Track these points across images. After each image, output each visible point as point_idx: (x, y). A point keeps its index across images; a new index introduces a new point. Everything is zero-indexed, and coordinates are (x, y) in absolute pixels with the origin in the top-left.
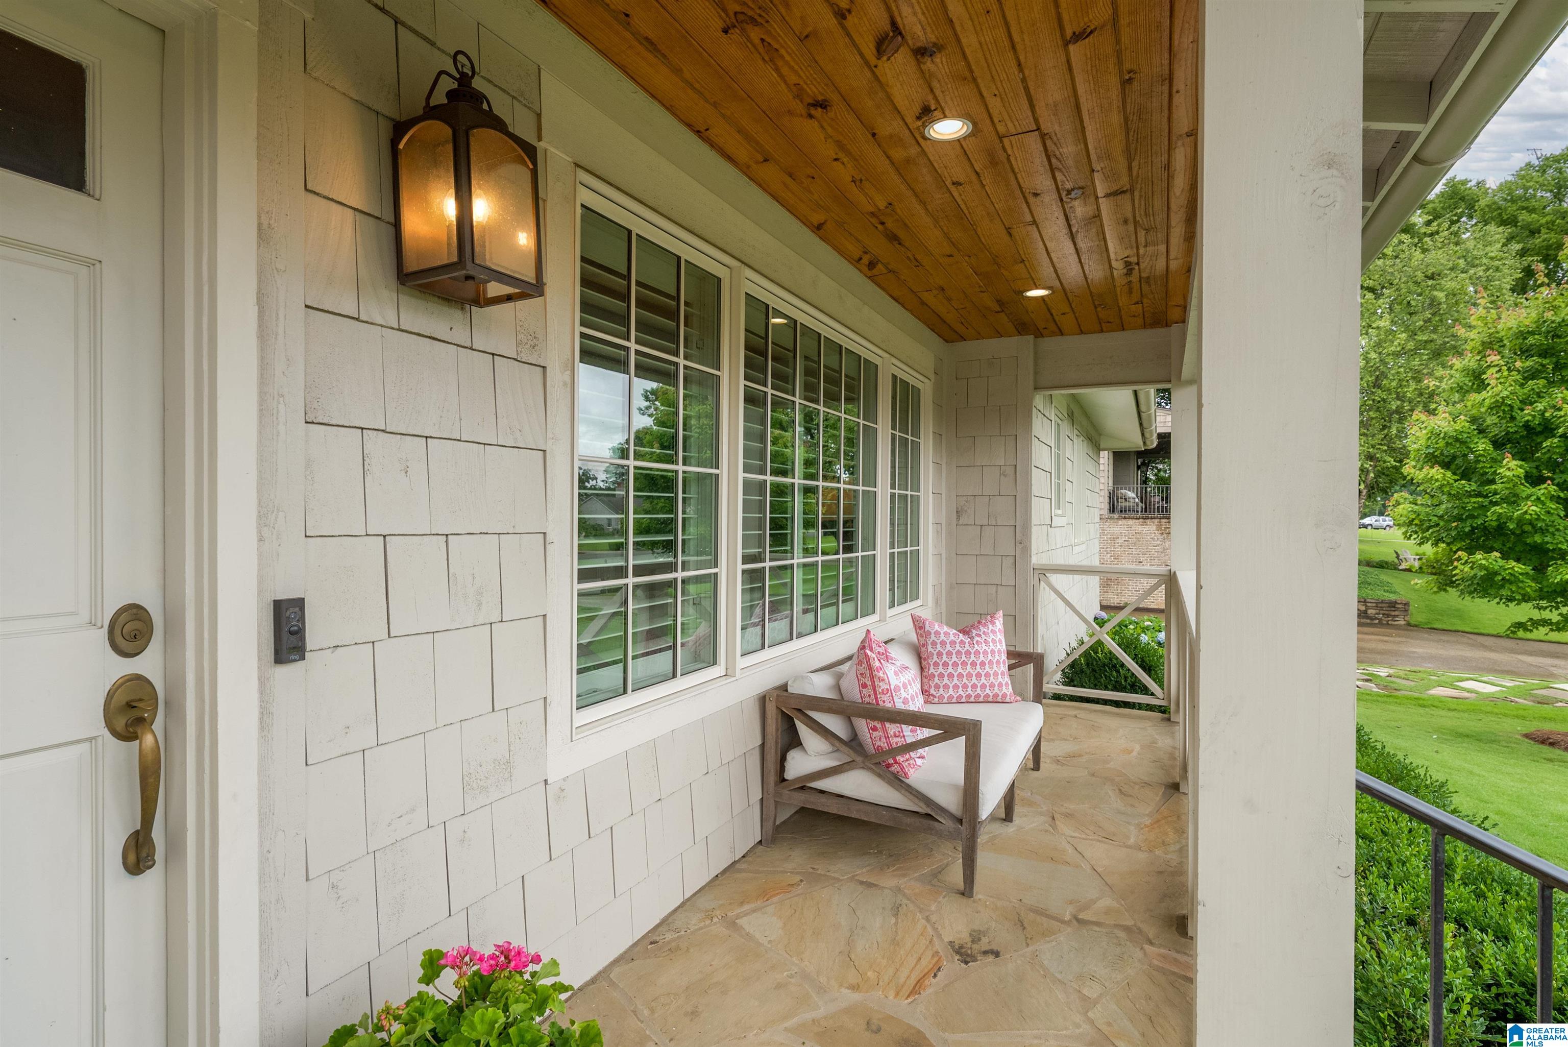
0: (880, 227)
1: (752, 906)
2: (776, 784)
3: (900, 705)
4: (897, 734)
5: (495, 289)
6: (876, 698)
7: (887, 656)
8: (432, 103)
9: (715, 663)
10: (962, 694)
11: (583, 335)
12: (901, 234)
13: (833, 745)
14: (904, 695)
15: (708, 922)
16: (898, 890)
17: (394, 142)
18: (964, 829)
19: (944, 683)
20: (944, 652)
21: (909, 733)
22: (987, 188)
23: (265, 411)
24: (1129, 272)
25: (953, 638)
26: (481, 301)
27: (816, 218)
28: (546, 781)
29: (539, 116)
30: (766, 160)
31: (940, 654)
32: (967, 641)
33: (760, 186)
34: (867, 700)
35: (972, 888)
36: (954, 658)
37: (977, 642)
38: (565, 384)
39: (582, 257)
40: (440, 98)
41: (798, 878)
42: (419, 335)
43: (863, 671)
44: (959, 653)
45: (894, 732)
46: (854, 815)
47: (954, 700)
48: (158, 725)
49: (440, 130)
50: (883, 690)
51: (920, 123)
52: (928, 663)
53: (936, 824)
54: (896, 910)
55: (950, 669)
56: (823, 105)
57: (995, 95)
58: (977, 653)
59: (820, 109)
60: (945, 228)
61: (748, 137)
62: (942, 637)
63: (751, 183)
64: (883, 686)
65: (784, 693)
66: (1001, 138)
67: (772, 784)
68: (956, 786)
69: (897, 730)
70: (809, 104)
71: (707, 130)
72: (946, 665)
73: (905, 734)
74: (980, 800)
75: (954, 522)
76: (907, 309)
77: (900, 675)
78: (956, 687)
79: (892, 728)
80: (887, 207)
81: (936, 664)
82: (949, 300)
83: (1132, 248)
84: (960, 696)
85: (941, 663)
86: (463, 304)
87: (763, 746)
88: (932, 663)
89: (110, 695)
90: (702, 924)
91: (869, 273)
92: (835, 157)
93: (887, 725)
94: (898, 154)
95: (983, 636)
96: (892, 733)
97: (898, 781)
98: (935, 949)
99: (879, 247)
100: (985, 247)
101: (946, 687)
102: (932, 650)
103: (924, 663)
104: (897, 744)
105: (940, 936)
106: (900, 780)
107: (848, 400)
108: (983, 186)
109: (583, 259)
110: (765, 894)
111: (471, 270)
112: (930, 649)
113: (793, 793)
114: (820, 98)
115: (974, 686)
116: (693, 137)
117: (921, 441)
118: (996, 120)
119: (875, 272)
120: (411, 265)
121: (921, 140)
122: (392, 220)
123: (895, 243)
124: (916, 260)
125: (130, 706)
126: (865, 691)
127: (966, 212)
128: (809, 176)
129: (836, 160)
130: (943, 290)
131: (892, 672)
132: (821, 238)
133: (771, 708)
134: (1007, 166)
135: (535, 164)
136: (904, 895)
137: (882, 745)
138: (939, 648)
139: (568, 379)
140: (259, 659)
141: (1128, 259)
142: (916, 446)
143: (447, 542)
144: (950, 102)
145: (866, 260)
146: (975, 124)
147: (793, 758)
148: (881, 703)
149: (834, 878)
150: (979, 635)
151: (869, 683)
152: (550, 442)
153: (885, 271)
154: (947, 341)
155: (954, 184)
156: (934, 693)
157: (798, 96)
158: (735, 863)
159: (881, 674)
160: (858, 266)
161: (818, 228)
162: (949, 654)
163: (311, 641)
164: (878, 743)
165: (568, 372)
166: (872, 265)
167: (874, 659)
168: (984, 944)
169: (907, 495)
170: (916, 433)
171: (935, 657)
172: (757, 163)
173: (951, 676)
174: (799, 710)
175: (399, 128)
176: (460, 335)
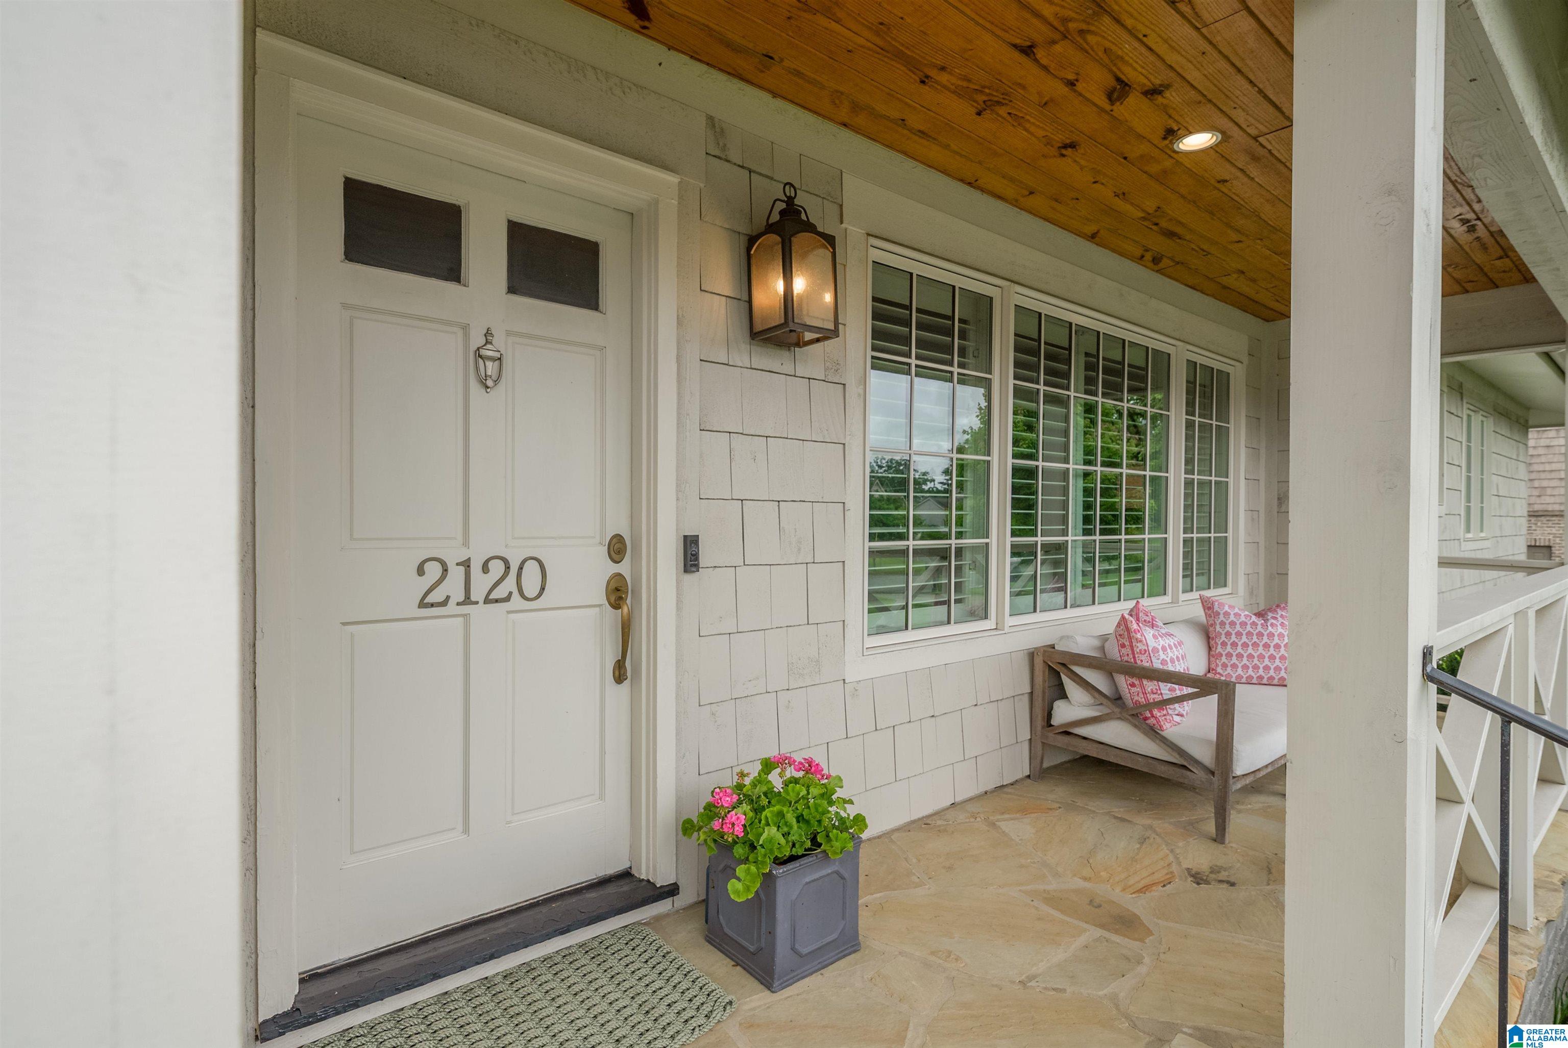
0: (1154, 227)
1: (1012, 816)
2: (1043, 727)
3: (1157, 665)
4: (1155, 691)
5: (808, 336)
6: (1134, 658)
7: (1153, 623)
8: (771, 221)
9: (986, 618)
10: (1253, 674)
11: (873, 357)
12: (1178, 230)
13: (1094, 697)
14: (1162, 656)
15: (972, 820)
16: (1151, 827)
17: (749, 250)
18: (1216, 780)
19: (1232, 662)
20: (1233, 633)
21: (1168, 692)
22: (1257, 180)
23: (680, 425)
24: (1472, 229)
25: (1244, 619)
26: (800, 343)
27: (1090, 229)
28: (844, 680)
29: (841, 206)
30: (1031, 193)
31: (1228, 634)
32: (1259, 623)
33: (1031, 213)
34: (1126, 658)
35: (1223, 835)
36: (1244, 639)
37: (1272, 625)
38: (859, 395)
39: (873, 297)
40: (775, 217)
41: (1058, 805)
42: (762, 370)
43: (1122, 632)
44: (1249, 634)
45: (1152, 690)
46: (1112, 759)
47: (1244, 680)
48: (629, 601)
49: (773, 238)
50: (1140, 650)
51: (1167, 142)
52: (1216, 643)
53: (1189, 773)
54: (1143, 841)
55: (1239, 650)
56: (1072, 146)
57: (1235, 108)
58: (1271, 635)
59: (1070, 150)
60: (1223, 219)
61: (1012, 180)
62: (1232, 618)
63: (1023, 212)
64: (1141, 647)
65: (1053, 650)
66: (1255, 138)
67: (1039, 728)
68: (1209, 742)
69: (1155, 687)
70: (1059, 147)
71: (977, 180)
72: (1234, 645)
73: (1163, 692)
74: (1235, 756)
75: (1275, 509)
76: (1208, 295)
77: (1160, 639)
78: (1245, 667)
79: (1150, 685)
80: (1156, 211)
81: (1224, 644)
82: (1254, 281)
83: (1461, 206)
84: (1251, 677)
85: (1229, 643)
86: (789, 347)
87: (1031, 693)
88: (1219, 643)
89: (608, 583)
90: (968, 820)
91: (1156, 268)
92: (1094, 180)
93: (1145, 682)
94: (1154, 168)
95: (1280, 619)
96: (1149, 690)
97: (1153, 732)
98: (1171, 870)
99: (1159, 244)
100: (1276, 229)
101: (1234, 666)
102: (1221, 630)
103: (1212, 642)
104: (1154, 699)
105: (1179, 864)
106: (1156, 732)
107: (1131, 390)
108: (1252, 179)
109: (874, 299)
110: (1024, 811)
111: (792, 326)
112: (1218, 628)
113: (1057, 736)
114: (1068, 141)
115: (1267, 668)
116: (967, 187)
117: (1231, 426)
118: (1244, 126)
119: (1161, 265)
120: (758, 327)
121: (1172, 154)
122: (747, 299)
123: (1174, 238)
124: (1203, 250)
125: (617, 590)
126: (1123, 651)
127: (1242, 202)
128: (1073, 199)
129: (1095, 182)
130: (1243, 273)
131: (1151, 635)
132: (1097, 244)
133: (1039, 661)
134: (1271, 158)
135: (834, 249)
136: (1155, 831)
137: (1140, 700)
138: (1228, 628)
139: (861, 392)
140: (677, 569)
141: (1462, 217)
142: (1223, 433)
143: (779, 506)
144: (1191, 122)
145: (1148, 256)
146: (1223, 133)
147: (1059, 707)
148: (1139, 662)
149: (1090, 810)
150: (1275, 618)
151: (1127, 643)
152: (848, 438)
153: (1172, 264)
154: (1267, 321)
155: (1219, 182)
156: (1221, 671)
157: (1048, 143)
158: (1003, 786)
159: (1139, 636)
160: (1143, 263)
161: (1093, 237)
162: (1239, 634)
163: (703, 561)
164: (1136, 698)
165: (862, 387)
166: (1156, 260)
167: (1132, 622)
168: (1223, 875)
169: (1211, 481)
170: (1223, 416)
171: (1223, 637)
172: (1024, 196)
173: (1240, 656)
174: (1064, 665)
175: (752, 240)
176: (788, 368)
